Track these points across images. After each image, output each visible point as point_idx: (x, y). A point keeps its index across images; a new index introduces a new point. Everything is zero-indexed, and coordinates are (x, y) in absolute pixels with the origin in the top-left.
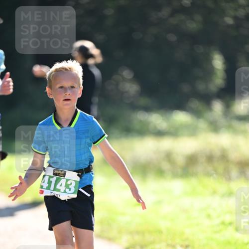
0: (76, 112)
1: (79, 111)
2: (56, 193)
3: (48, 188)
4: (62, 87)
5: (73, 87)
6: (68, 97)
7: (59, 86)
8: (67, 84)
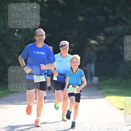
0: (78, 69)
1: (79, 69)
2: (73, 92)
3: (71, 91)
4: (74, 62)
5: (77, 62)
6: (75, 65)
7: (73, 62)
8: (75, 61)
